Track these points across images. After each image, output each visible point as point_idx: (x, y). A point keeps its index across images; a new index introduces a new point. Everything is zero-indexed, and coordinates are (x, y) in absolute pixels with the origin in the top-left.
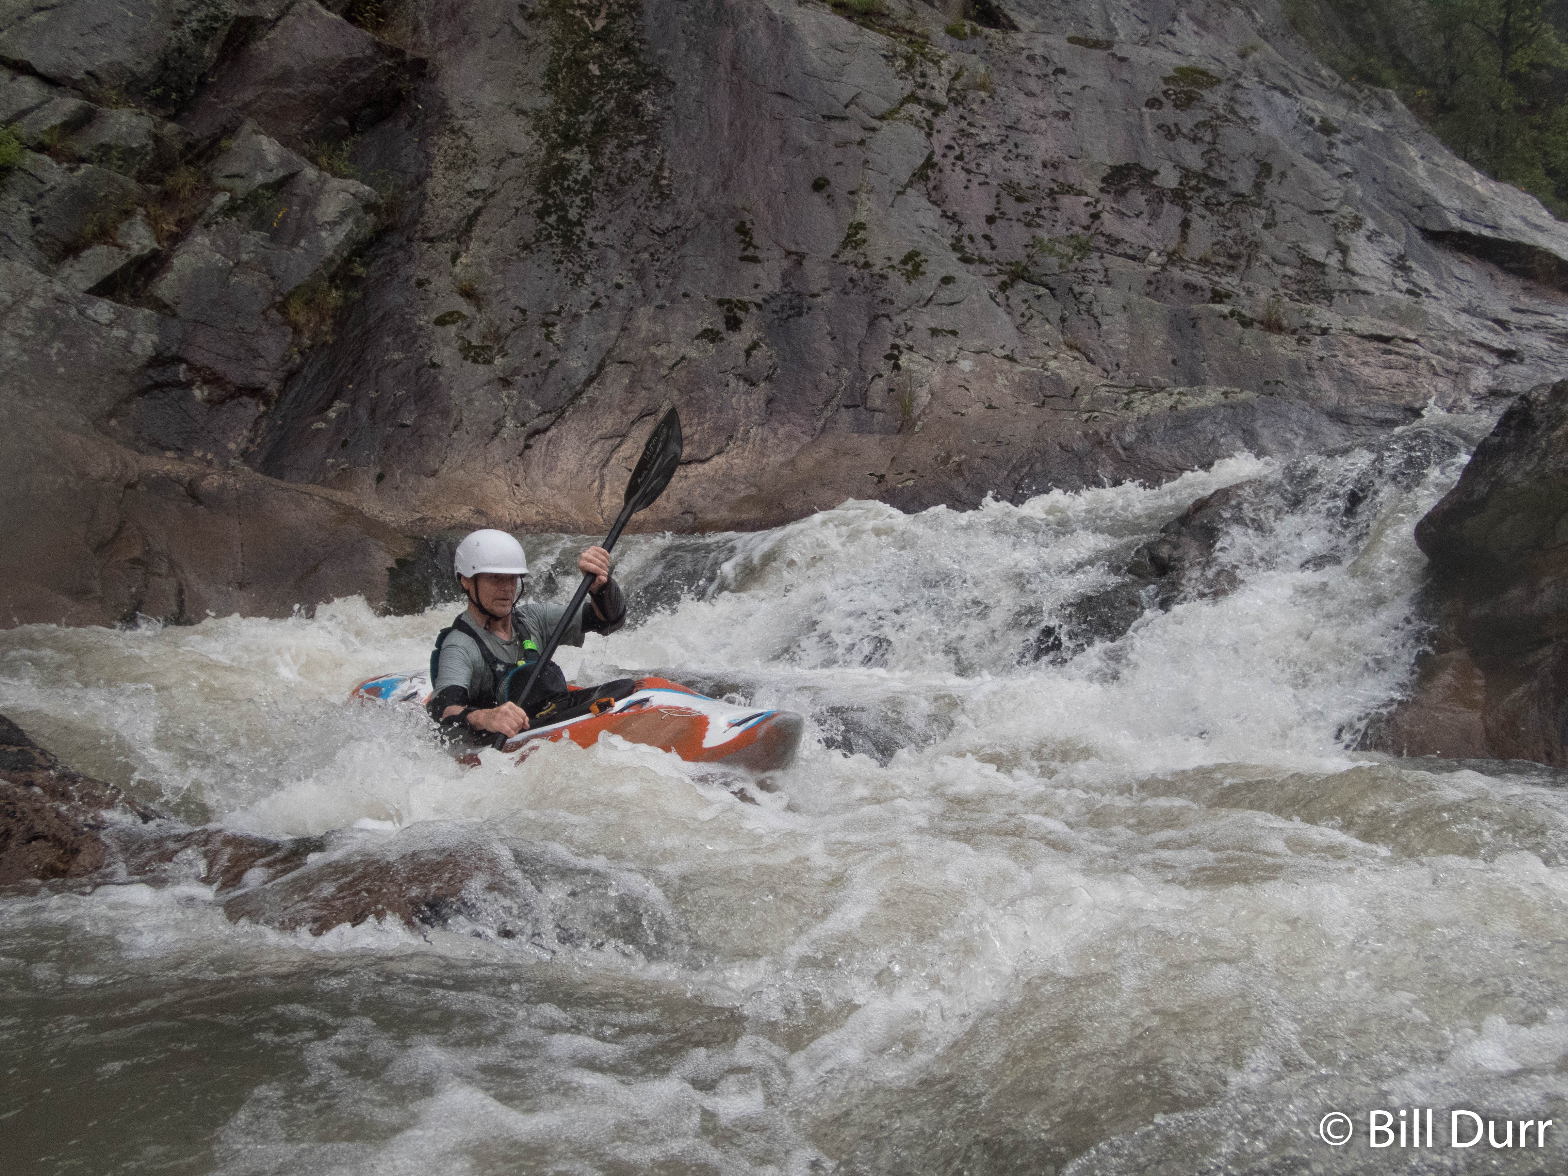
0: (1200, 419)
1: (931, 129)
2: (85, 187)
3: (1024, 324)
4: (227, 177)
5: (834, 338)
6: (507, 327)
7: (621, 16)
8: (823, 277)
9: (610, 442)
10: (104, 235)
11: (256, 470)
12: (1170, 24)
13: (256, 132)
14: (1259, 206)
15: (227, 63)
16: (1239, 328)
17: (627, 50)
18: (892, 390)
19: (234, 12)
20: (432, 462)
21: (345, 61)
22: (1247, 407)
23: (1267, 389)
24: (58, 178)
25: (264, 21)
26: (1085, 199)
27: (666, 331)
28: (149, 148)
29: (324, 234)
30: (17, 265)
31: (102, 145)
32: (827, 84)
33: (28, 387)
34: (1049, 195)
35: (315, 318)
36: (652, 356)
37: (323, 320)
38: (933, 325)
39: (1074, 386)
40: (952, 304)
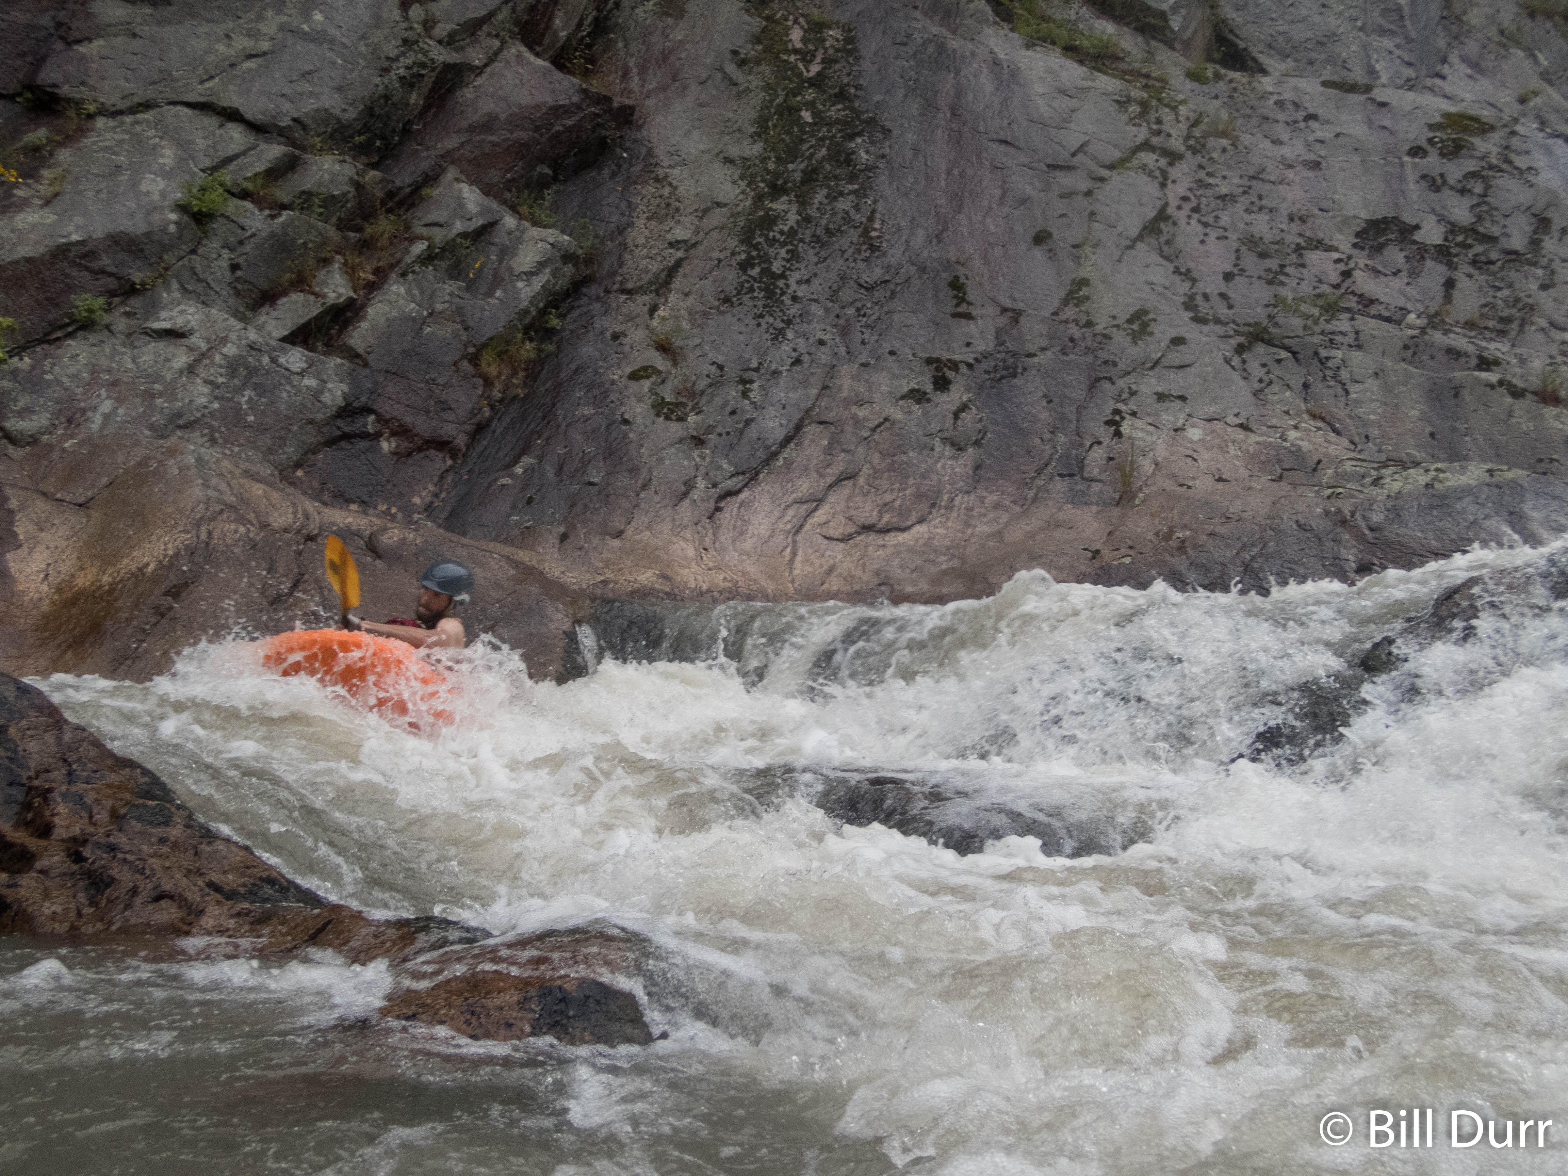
0: (1460, 499)
1: (1166, 178)
2: (285, 234)
3: (1261, 390)
4: (426, 225)
5: (1050, 402)
6: (703, 383)
7: (836, 61)
8: (1041, 335)
9: (805, 507)
10: (301, 283)
11: (440, 526)
12: (1439, 67)
13: (457, 180)
14: (1535, 264)
15: (433, 110)
16: (1509, 400)
17: (841, 96)
18: (1111, 459)
19: (441, 59)
20: (618, 523)
21: (551, 108)
22: (1515, 486)
23: (1540, 467)
24: (259, 225)
25: (471, 68)
26: (1336, 255)
27: (870, 390)
28: (350, 195)
29: (520, 284)
30: (214, 311)
31: (303, 192)
32: (1053, 132)
33: (217, 435)
34: (1295, 251)
35: (507, 371)
36: (854, 417)
37: (515, 373)
38: (1160, 389)
39: (1316, 458)
40: (1182, 367)
